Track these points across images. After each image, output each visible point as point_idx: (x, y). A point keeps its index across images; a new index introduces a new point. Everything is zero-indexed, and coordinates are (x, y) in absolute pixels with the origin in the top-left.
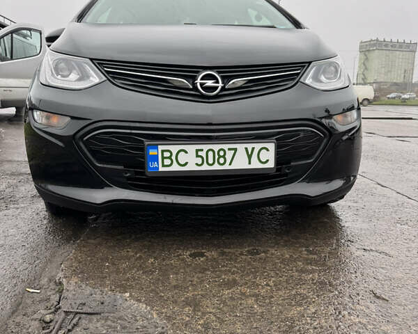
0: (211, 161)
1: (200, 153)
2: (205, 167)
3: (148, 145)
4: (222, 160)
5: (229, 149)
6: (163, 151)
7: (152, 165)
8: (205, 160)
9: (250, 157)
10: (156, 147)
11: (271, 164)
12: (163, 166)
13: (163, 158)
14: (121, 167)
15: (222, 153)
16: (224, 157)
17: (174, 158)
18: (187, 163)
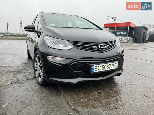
0: (105, 68)
1: (103, 66)
2: (104, 70)
3: (92, 65)
4: (108, 68)
5: (109, 65)
6: (95, 67)
7: (92, 71)
8: (104, 68)
9: (113, 66)
10: (93, 66)
11: (117, 67)
12: (95, 71)
13: (95, 68)
14: (81, 72)
15: (108, 66)
16: (108, 67)
17: (97, 68)
18: (100, 69)
